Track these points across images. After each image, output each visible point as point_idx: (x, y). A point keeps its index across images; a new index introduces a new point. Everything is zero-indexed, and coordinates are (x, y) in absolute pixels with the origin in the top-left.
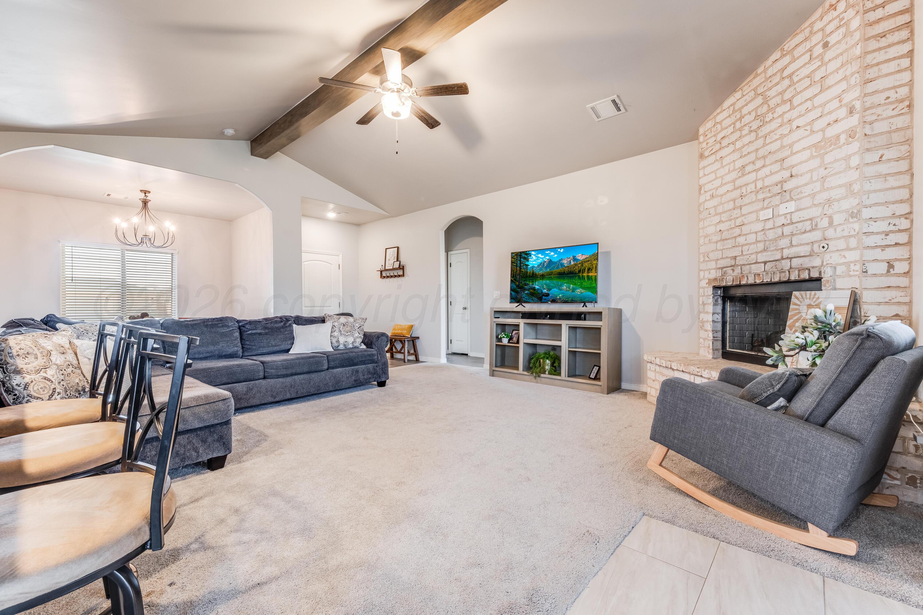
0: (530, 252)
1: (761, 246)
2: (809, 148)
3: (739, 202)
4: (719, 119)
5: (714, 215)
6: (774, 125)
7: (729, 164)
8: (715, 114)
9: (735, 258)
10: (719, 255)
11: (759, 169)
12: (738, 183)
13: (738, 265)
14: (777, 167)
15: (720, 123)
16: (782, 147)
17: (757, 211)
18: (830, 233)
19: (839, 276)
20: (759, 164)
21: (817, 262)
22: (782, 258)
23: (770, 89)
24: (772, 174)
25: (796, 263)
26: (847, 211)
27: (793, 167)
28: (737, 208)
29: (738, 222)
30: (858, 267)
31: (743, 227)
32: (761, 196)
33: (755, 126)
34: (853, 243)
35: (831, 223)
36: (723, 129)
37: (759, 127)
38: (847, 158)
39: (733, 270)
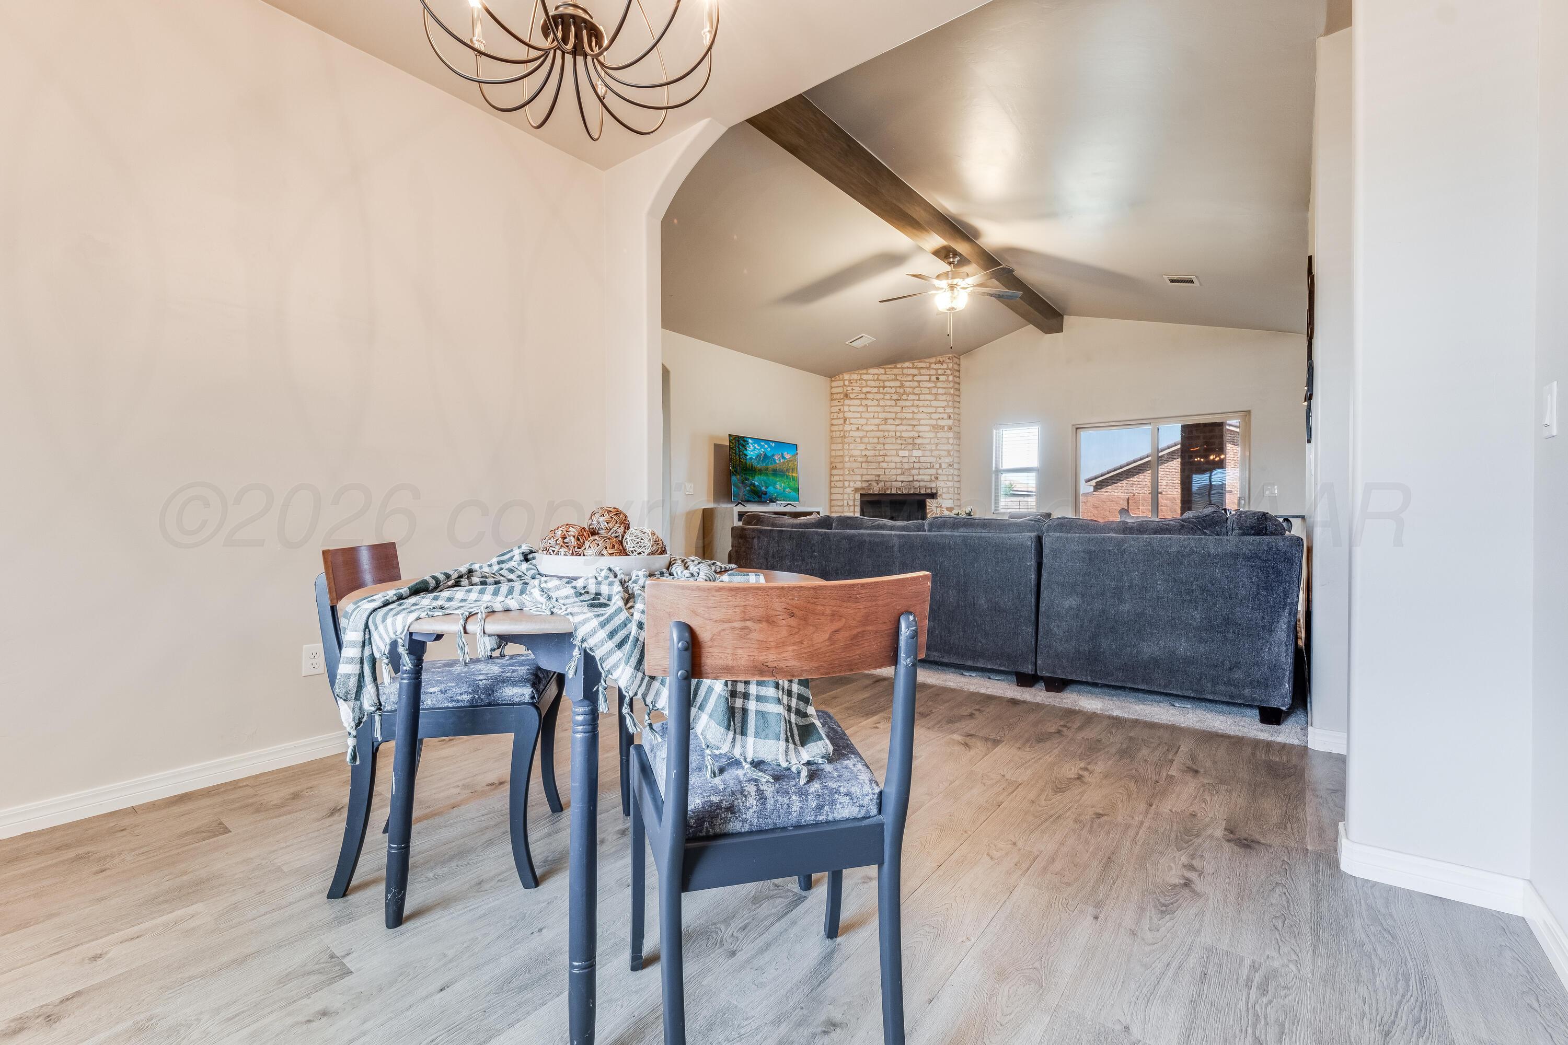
0: (747, 439)
1: (899, 471)
2: (929, 425)
3: (882, 440)
4: (865, 377)
5: (860, 443)
6: (908, 403)
7: (875, 412)
8: (861, 372)
9: (879, 476)
10: (865, 472)
11: (897, 425)
12: (881, 427)
13: (881, 481)
14: (910, 428)
15: (866, 381)
16: (913, 419)
17: (896, 450)
18: (940, 471)
19: (944, 493)
20: (898, 422)
21: (933, 485)
22: (914, 481)
23: (906, 381)
24: (906, 431)
25: (922, 484)
26: (948, 463)
27: (920, 432)
28: (881, 443)
29: (882, 453)
30: (952, 490)
31: (886, 457)
32: (899, 441)
33: (895, 397)
34: (950, 478)
35: (940, 467)
36: (867, 386)
37: (898, 400)
38: (948, 438)
39: (878, 484)
